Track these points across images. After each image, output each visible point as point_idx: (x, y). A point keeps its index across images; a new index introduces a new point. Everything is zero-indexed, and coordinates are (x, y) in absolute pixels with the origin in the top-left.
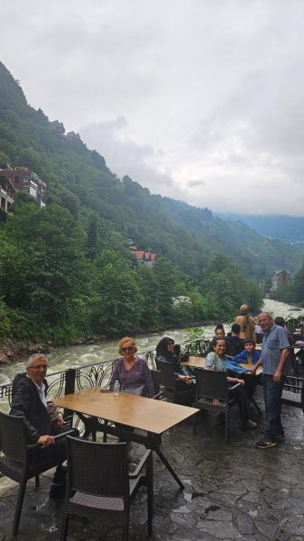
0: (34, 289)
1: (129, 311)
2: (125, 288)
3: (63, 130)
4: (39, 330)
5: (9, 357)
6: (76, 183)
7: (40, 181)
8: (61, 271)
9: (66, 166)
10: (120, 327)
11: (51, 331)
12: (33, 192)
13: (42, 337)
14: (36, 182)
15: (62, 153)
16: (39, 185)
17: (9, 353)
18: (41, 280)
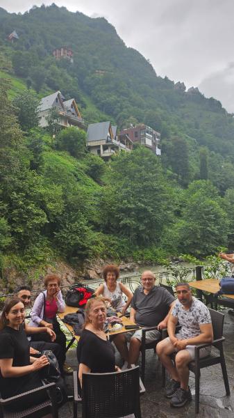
0: (122, 219)
1: (213, 234)
2: (207, 213)
3: (185, 88)
4: (130, 252)
5: (99, 274)
6: (196, 128)
7: (154, 132)
8: (144, 203)
9: (188, 116)
10: (204, 249)
11: (141, 252)
12: (149, 142)
13: (133, 258)
14: (151, 133)
15: (184, 107)
16: (154, 136)
17: (99, 271)
18: (127, 211)
